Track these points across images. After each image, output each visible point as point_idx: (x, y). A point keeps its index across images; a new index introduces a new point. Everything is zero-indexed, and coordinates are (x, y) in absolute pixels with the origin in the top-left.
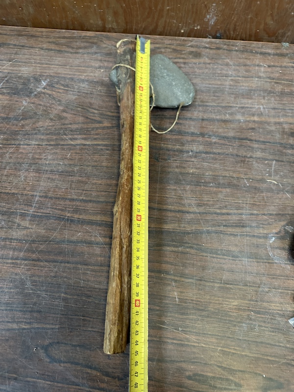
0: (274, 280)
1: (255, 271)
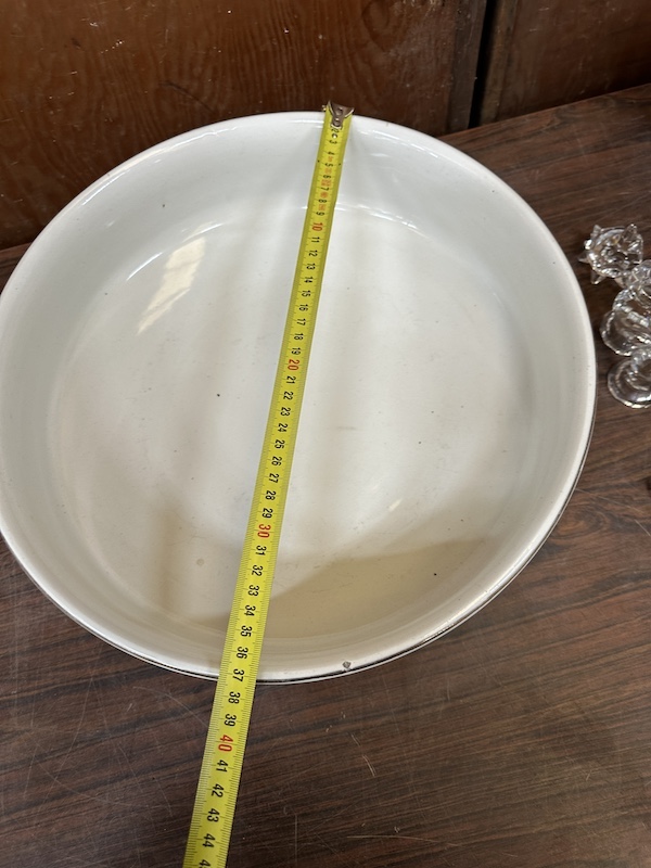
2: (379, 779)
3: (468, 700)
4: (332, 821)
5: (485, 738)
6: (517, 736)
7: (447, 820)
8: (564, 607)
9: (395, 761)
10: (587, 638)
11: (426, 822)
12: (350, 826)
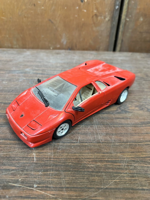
0: (121, 137)
1: (105, 132)
2: (36, 163)
3: (86, 144)
4: (5, 175)
5: (90, 158)
6: (105, 161)
7: (62, 188)
8: (129, 126)
9: (47, 158)
10: (138, 135)
11: (51, 186)
12: (13, 179)
